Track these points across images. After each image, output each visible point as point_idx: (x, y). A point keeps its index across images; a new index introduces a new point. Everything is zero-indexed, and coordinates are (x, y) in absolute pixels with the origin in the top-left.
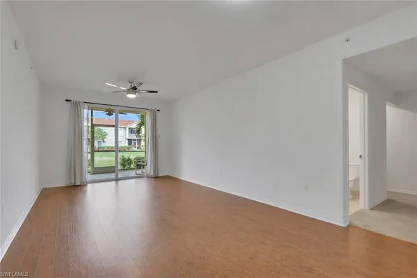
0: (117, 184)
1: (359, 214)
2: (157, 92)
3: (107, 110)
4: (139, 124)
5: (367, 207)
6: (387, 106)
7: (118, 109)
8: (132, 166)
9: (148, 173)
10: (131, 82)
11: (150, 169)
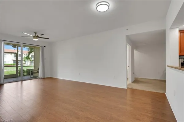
1: (129, 85)
2: (48, 39)
3: (13, 45)
4: (29, 53)
5: (131, 82)
6: (135, 51)
7: (22, 45)
8: (25, 74)
9: (39, 76)
10: (35, 33)
11: (40, 74)
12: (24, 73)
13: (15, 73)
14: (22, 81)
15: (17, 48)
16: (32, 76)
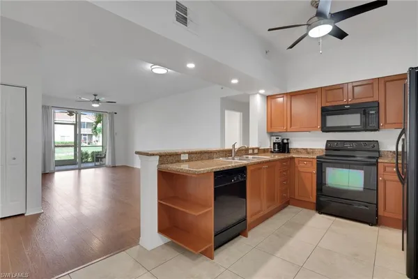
0: (79, 173)
8: (89, 159)
9: (107, 164)
10: (95, 95)
11: (108, 161)
12: (87, 158)
13: (73, 158)
14: (80, 169)
15: (75, 116)
16: (97, 164)
